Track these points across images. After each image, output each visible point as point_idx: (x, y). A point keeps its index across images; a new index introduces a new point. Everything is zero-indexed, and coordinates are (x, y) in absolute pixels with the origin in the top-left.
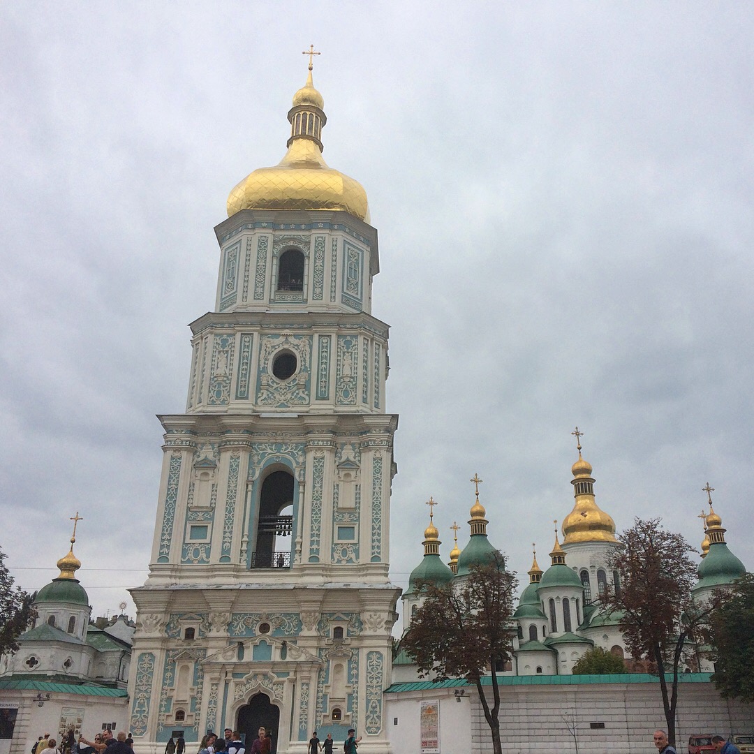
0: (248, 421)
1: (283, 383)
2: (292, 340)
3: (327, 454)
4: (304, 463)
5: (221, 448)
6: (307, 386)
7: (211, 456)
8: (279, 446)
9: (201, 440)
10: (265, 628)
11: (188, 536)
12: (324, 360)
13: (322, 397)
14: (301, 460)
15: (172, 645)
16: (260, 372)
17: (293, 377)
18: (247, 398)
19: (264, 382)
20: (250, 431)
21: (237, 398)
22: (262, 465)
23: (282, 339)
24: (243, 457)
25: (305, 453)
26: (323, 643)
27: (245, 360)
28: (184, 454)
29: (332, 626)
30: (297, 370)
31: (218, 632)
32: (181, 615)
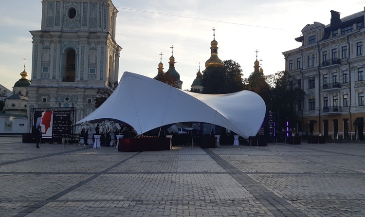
0: (59, 33)
1: (72, 20)
2: (74, 4)
3: (86, 45)
4: (78, 48)
5: (51, 42)
6: (80, 21)
7: (48, 45)
8: (70, 42)
9: (45, 39)
10: (67, 99)
11: (42, 71)
12: (85, 12)
13: (84, 25)
14: (78, 47)
15: (39, 103)
16: (64, 15)
17: (75, 17)
18: (59, 25)
19: (65, 19)
20: (60, 37)
21: (56, 25)
22: (65, 48)
23: (71, 4)
24: (58, 46)
25: (79, 44)
26: (85, 104)
27: (58, 12)
28: (39, 44)
29: (88, 99)
30: (76, 15)
31: (53, 99)
32: (41, 94)
